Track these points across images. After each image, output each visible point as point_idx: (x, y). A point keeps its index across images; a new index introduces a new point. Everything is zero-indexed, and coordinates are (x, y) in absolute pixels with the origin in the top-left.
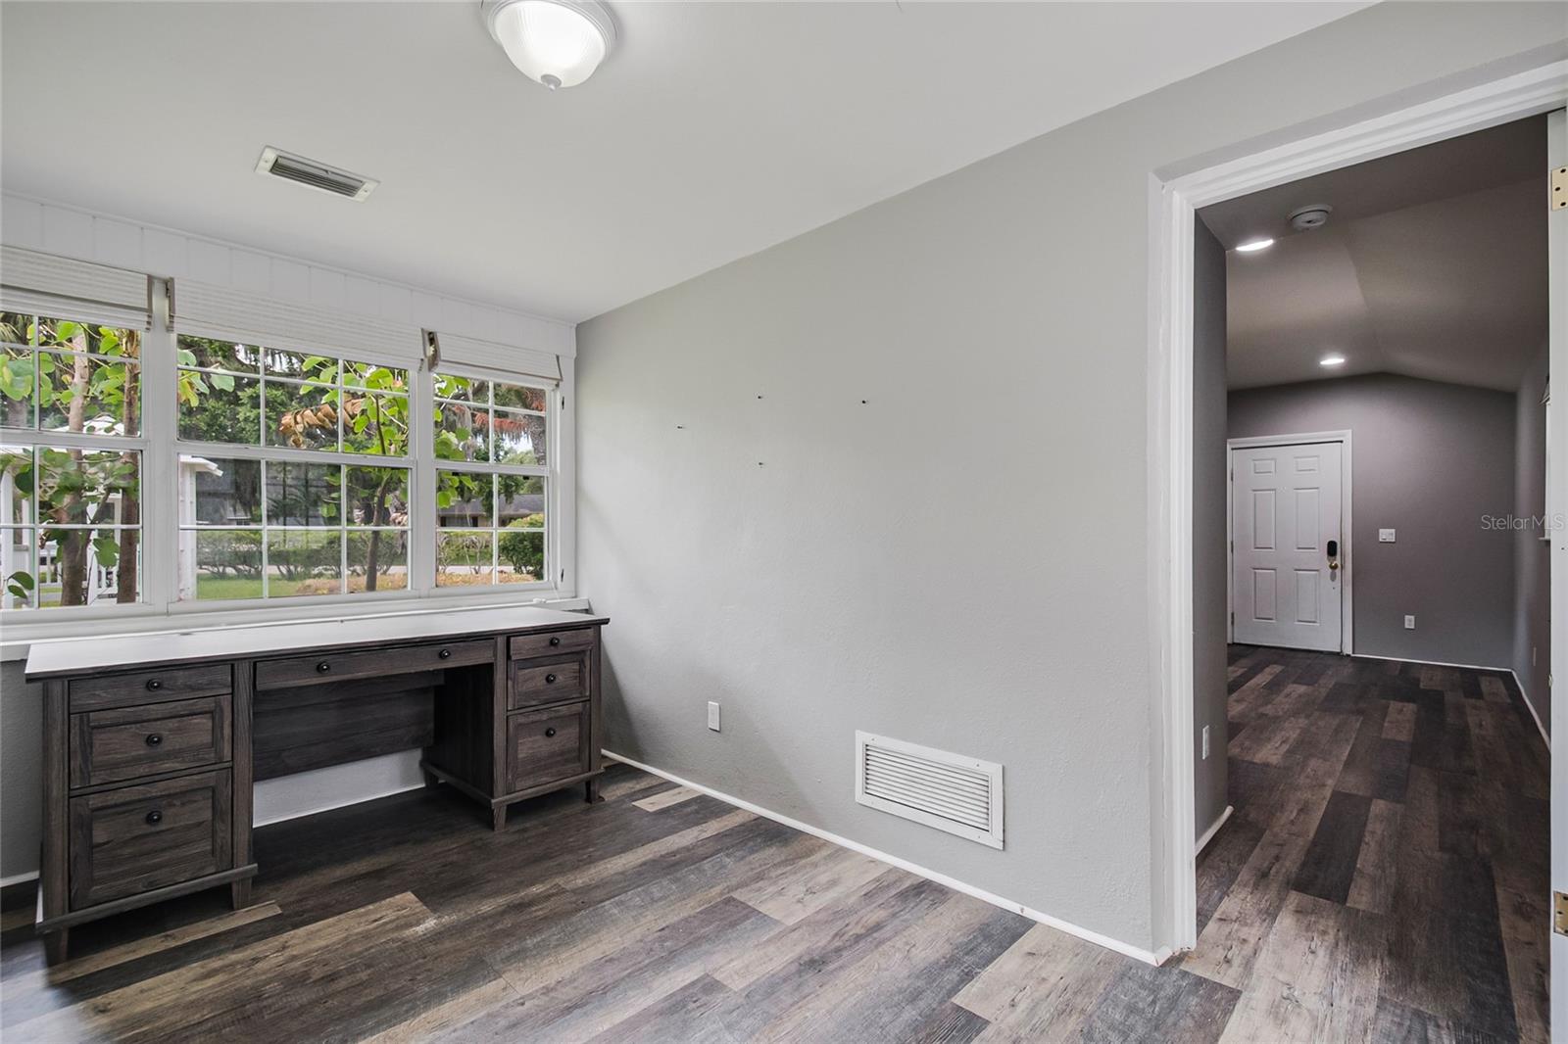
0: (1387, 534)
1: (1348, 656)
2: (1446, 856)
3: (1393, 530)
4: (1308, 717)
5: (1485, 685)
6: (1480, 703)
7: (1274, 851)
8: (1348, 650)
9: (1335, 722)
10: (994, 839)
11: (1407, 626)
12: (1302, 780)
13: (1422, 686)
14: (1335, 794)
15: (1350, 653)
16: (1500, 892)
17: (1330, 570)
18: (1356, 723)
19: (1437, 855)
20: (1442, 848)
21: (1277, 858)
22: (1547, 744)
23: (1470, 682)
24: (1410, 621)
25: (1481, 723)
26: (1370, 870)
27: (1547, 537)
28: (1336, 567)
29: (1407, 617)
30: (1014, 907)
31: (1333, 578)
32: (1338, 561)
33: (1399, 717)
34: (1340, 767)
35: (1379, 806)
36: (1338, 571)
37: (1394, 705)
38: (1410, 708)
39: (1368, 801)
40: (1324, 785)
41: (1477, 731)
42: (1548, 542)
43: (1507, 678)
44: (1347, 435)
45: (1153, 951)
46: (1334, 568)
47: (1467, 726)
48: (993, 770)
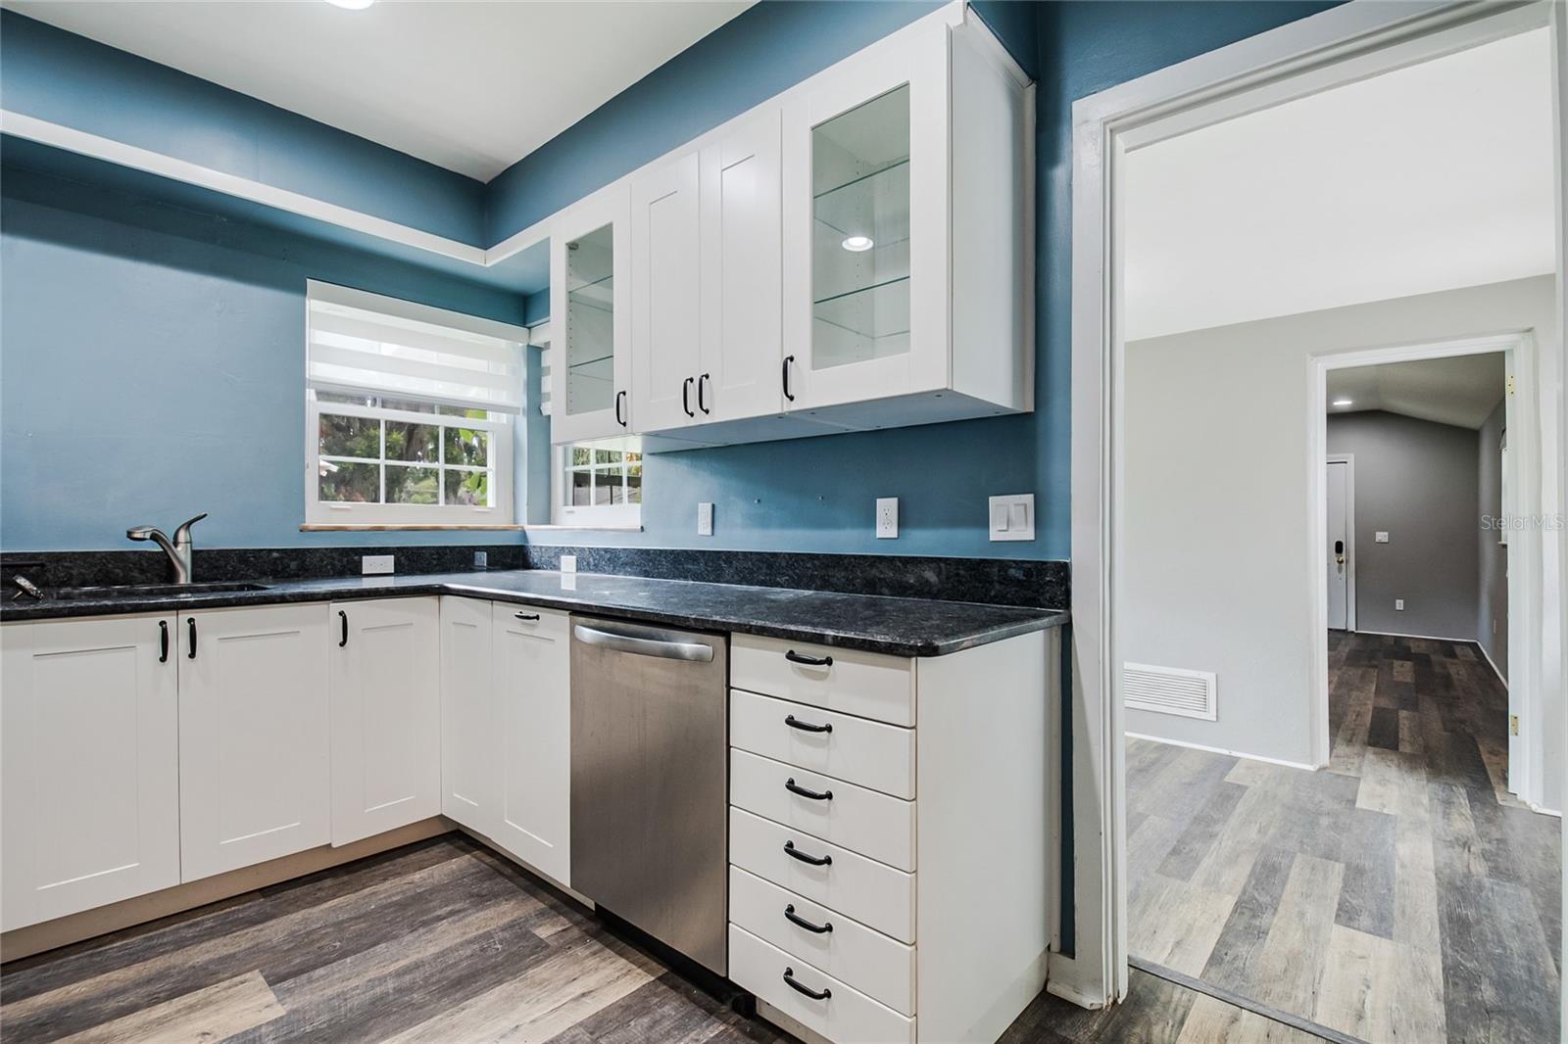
0: (1382, 536)
1: (1353, 632)
2: (1449, 734)
3: (1386, 533)
4: (1339, 669)
5: (1458, 650)
6: (1456, 661)
7: (1351, 732)
8: (1352, 628)
9: (1360, 672)
10: (1211, 715)
11: (1398, 608)
12: (1351, 702)
13: (1413, 651)
14: (1375, 708)
15: (1354, 630)
16: (1481, 748)
17: (1337, 564)
18: (1374, 673)
19: (1444, 734)
20: (1446, 730)
21: (1353, 734)
22: (1505, 684)
23: (1448, 649)
24: (1400, 604)
25: (1458, 672)
26: (1408, 739)
27: (1503, 542)
28: (1342, 561)
29: (1398, 601)
30: (1225, 752)
31: (1340, 570)
32: (1343, 557)
33: (1402, 669)
34: (1372, 695)
35: (1403, 714)
36: (1344, 565)
37: (1397, 663)
38: (1408, 664)
39: (1397, 711)
40: (1366, 704)
41: (1456, 676)
42: (1505, 546)
43: (1474, 647)
44: (1351, 458)
45: (1311, 764)
46: (1341, 562)
47: (1449, 675)
48: (1210, 677)
